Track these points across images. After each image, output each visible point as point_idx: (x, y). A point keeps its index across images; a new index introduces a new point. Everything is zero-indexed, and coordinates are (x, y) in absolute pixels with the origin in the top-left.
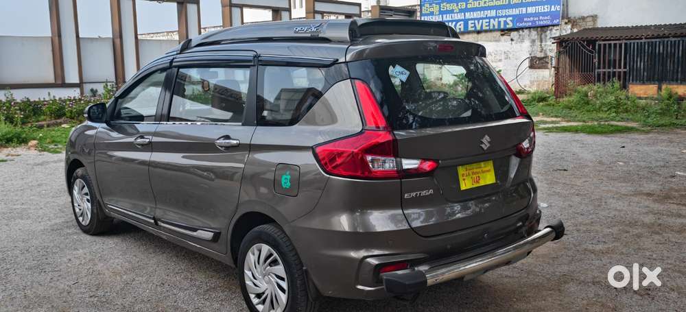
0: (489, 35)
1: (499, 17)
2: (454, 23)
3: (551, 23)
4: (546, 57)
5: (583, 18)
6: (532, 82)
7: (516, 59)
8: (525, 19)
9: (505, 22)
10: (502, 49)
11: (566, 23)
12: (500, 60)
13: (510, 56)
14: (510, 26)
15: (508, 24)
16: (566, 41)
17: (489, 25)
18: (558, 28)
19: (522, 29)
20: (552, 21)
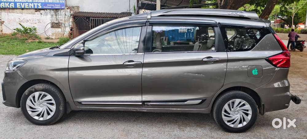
0: (29, 11)
1: (34, 3)
2: (8, 3)
3: (61, 8)
4: (59, 23)
5: (73, 7)
6: (53, 34)
7: (44, 23)
8: (48, 5)
9: (37, 5)
10: (36, 18)
11: (67, 9)
12: (36, 23)
13: (41, 21)
14: (40, 7)
15: (39, 6)
16: (77, 17)
17: (29, 6)
18: (64, 10)
19: (46, 9)
20: (61, 7)
